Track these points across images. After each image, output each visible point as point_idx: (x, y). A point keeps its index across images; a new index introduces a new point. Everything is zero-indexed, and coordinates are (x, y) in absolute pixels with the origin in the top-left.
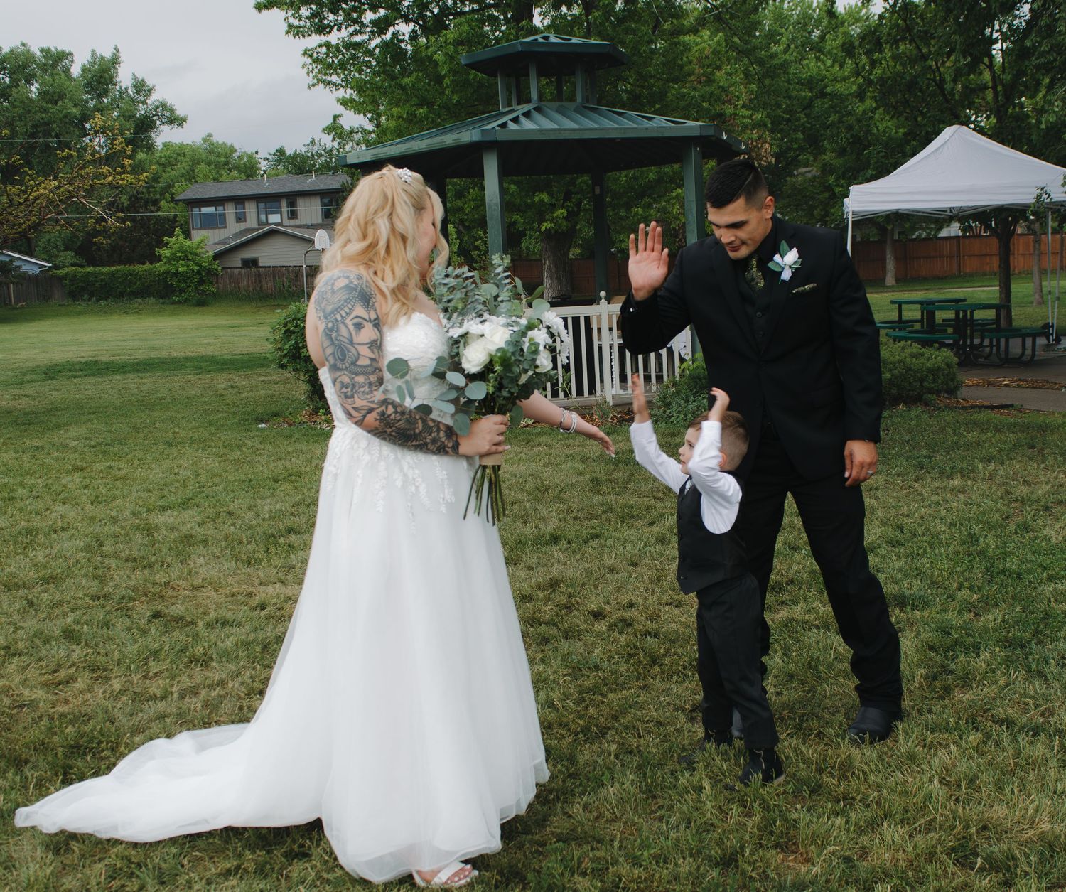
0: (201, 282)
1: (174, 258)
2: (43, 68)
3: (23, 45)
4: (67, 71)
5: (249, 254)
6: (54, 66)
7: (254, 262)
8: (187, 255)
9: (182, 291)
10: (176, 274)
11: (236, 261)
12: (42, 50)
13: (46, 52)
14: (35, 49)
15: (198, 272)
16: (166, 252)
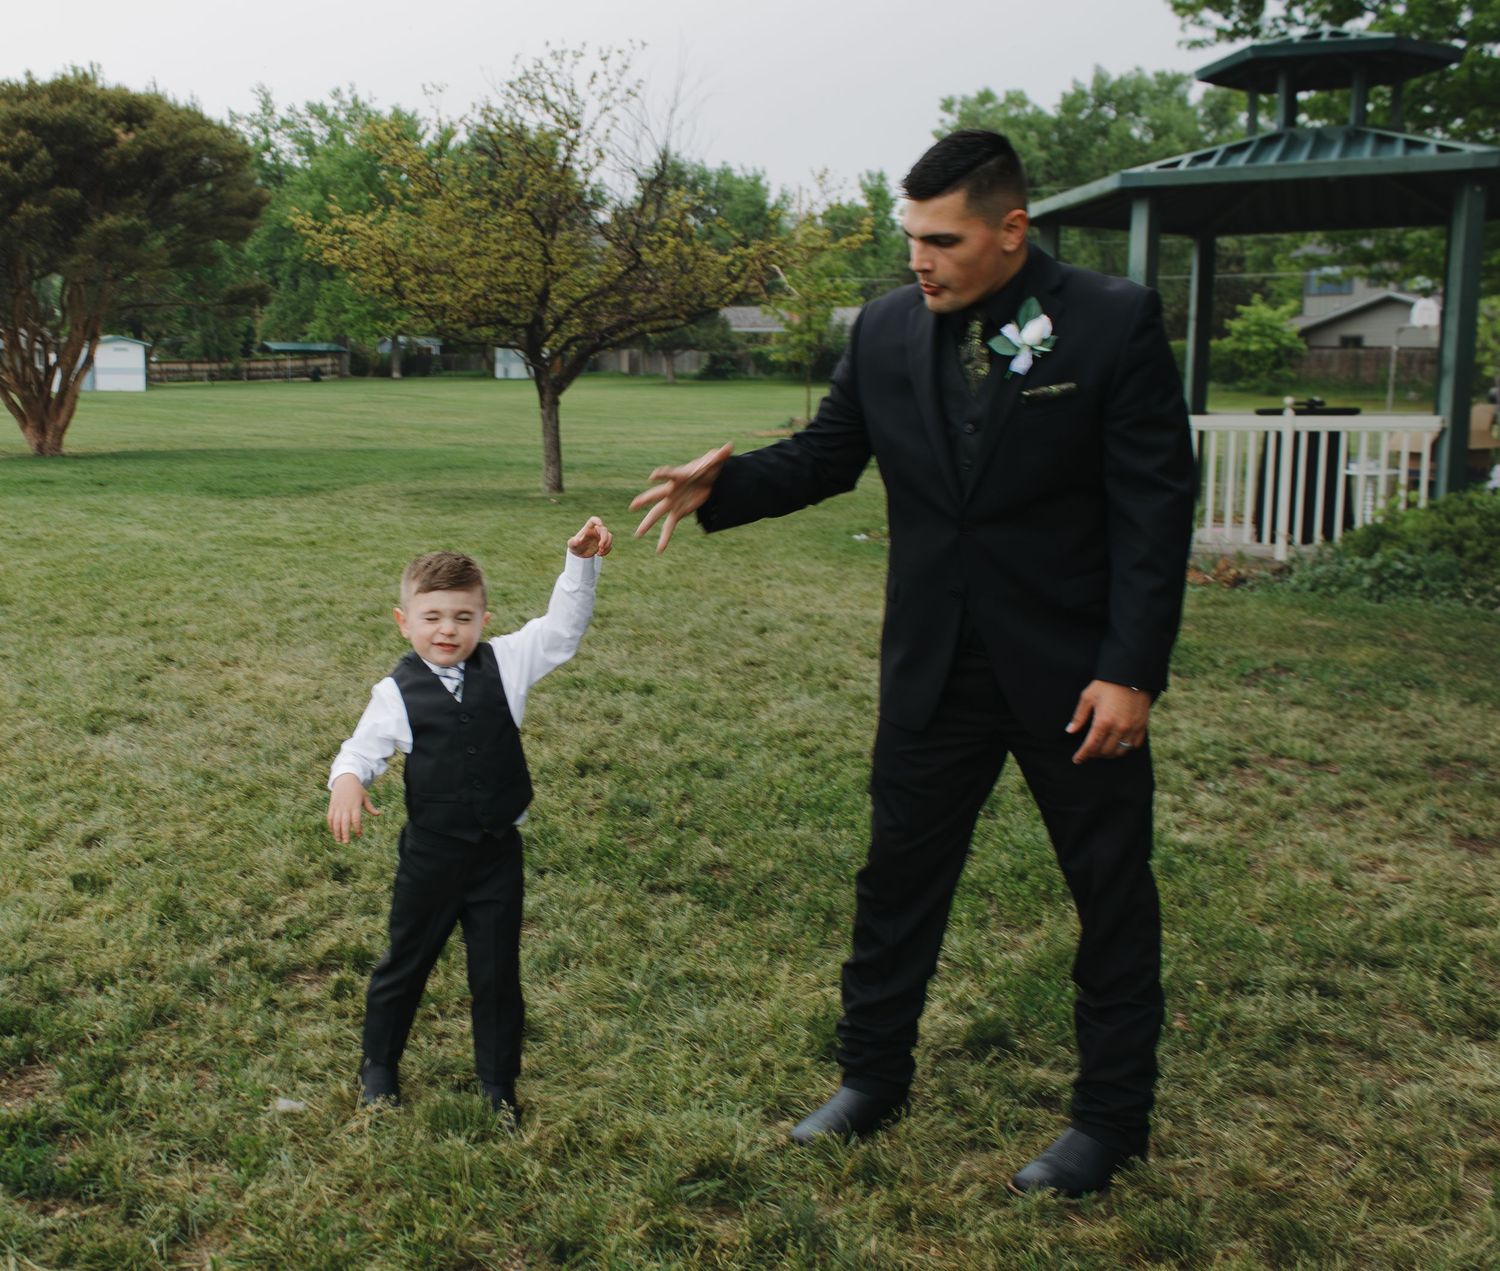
0: (1278, 364)
1: (1244, 335)
2: (1154, 97)
3: (1138, 69)
4: (1182, 100)
5: (1352, 329)
6: (1169, 93)
7: (1356, 341)
8: (1264, 330)
9: (1252, 375)
10: (1246, 353)
11: (1332, 339)
12: (1157, 75)
13: (1160, 76)
14: (1149, 74)
15: (1276, 352)
16: (1236, 325)
